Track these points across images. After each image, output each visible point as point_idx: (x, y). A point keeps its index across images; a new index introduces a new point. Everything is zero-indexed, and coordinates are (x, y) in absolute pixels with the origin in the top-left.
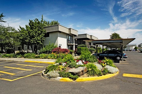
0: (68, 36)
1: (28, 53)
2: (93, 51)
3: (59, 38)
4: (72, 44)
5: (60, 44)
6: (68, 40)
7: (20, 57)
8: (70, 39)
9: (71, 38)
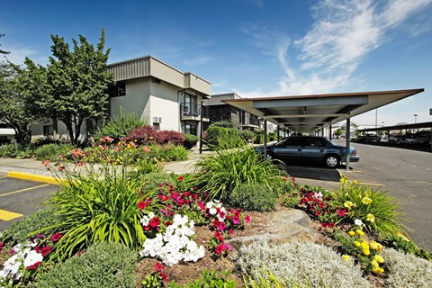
0: (182, 97)
1: (48, 142)
2: (250, 137)
3: (152, 99)
4: (193, 118)
5: (158, 116)
6: (183, 108)
7: (25, 158)
8: (188, 105)
9: (193, 101)
